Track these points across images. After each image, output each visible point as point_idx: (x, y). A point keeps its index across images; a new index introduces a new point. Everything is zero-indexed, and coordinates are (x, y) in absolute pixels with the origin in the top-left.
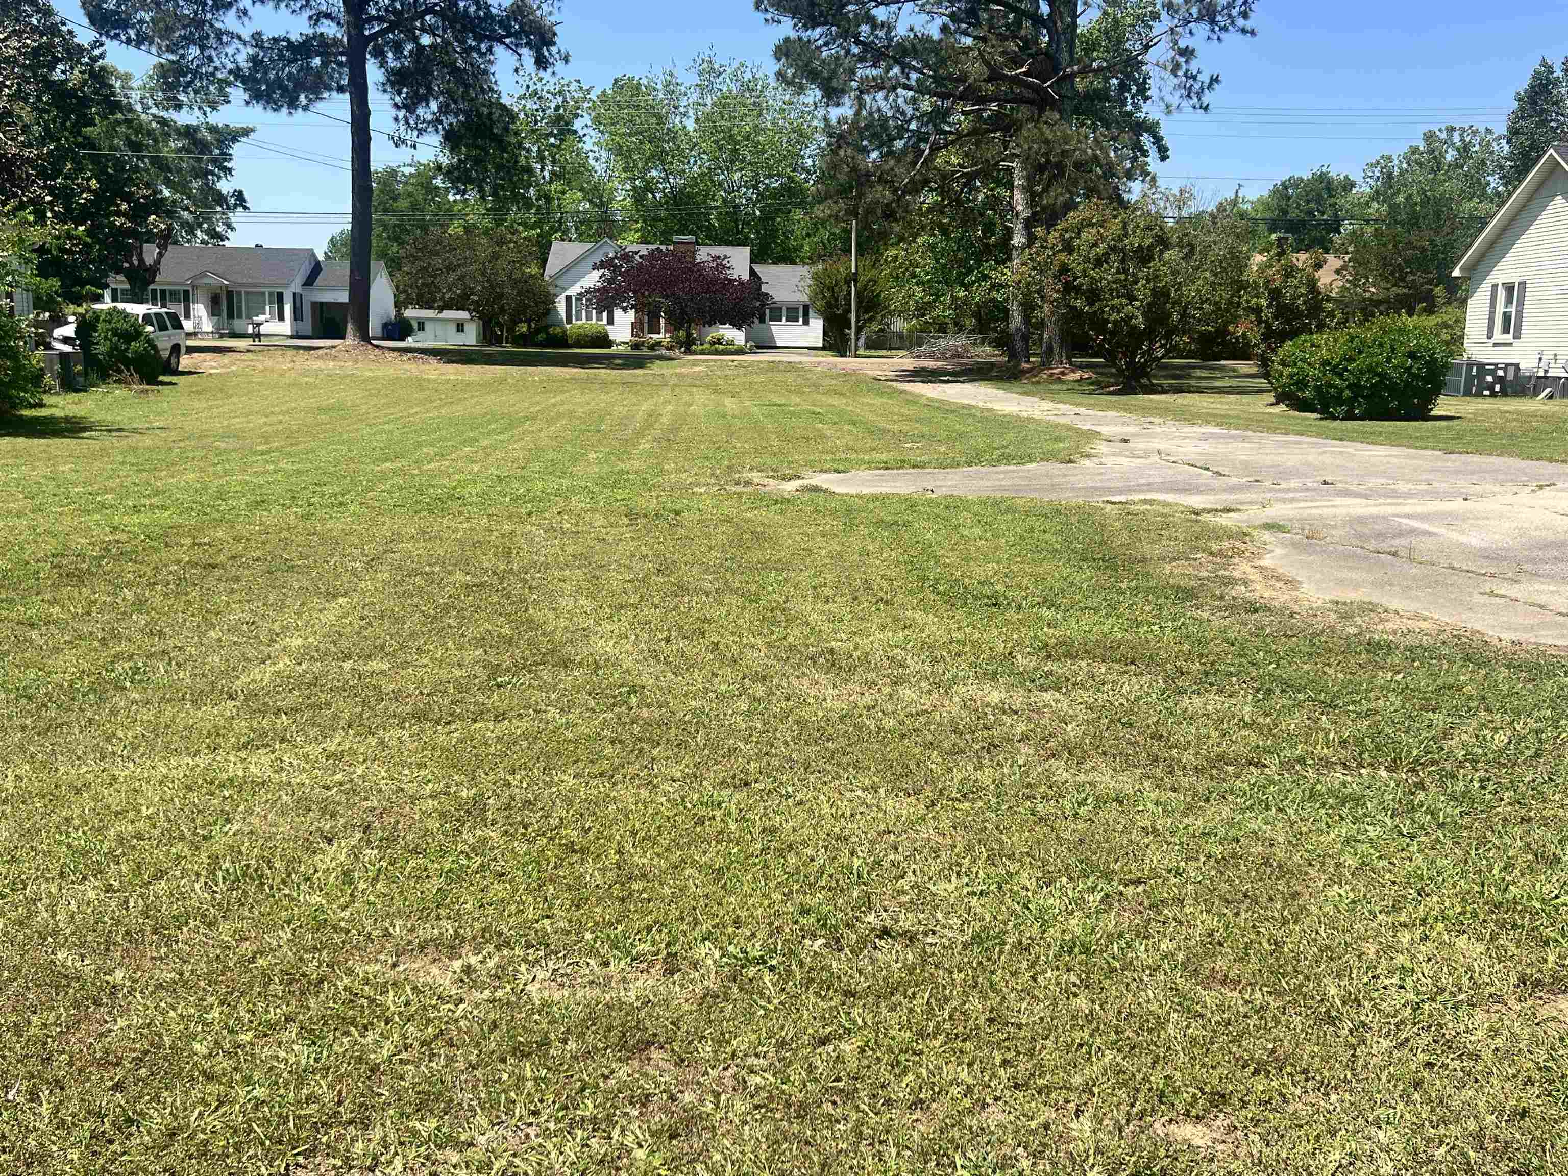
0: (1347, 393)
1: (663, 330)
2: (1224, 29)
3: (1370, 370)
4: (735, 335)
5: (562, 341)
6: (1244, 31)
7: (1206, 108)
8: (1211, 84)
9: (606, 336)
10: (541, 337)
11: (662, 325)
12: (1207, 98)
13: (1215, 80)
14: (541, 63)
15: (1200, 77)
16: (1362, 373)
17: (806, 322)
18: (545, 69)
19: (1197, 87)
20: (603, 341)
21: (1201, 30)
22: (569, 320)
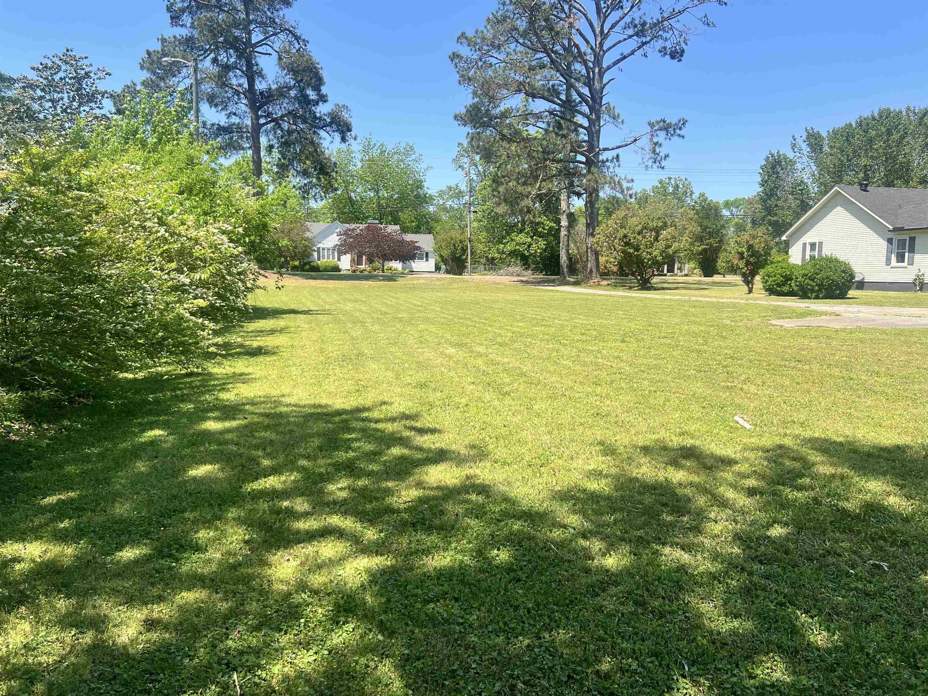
0: (817, 288)
1: (364, 264)
2: (672, 135)
3: (827, 278)
4: (397, 265)
5: (316, 269)
6: (679, 135)
7: (663, 168)
8: (665, 157)
9: (338, 267)
10: (307, 267)
11: (364, 262)
12: (663, 163)
13: (667, 156)
14: (343, 140)
15: (661, 154)
16: (823, 279)
17: (427, 260)
18: (345, 142)
19: (659, 158)
20: (336, 269)
21: (662, 134)
22: (319, 259)
